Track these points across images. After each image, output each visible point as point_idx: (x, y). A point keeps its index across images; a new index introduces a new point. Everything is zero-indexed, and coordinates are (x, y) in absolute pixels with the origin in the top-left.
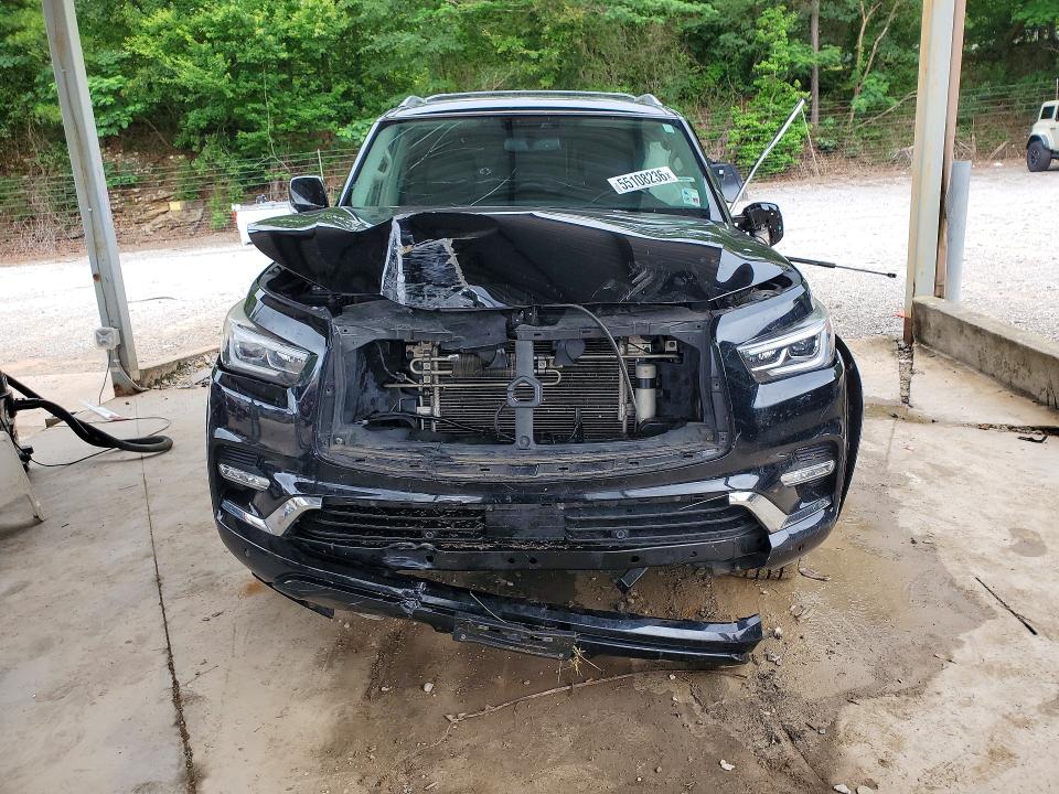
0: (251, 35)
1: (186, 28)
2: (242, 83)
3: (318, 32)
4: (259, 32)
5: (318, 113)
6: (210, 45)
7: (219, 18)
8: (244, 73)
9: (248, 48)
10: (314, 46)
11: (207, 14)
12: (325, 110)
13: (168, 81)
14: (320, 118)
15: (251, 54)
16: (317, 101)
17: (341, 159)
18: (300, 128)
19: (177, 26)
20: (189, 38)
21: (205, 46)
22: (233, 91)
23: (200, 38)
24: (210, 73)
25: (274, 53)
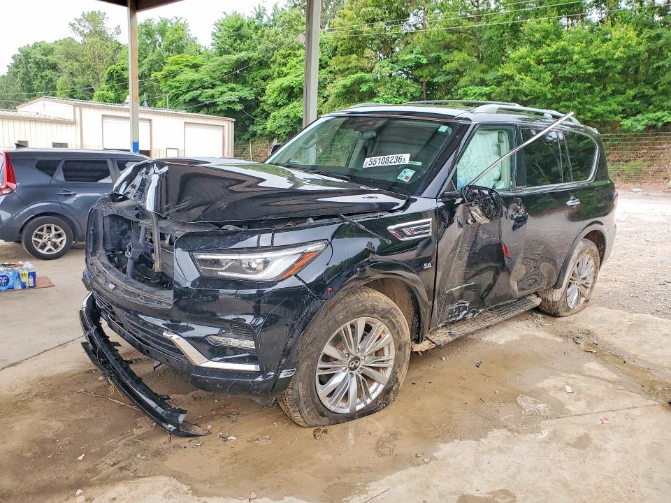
0: (571, 59)
1: (533, 57)
2: (560, 89)
3: (618, 54)
4: (576, 57)
5: (609, 108)
6: (544, 66)
7: (553, 50)
8: (562, 83)
9: (567, 67)
10: (613, 64)
11: (547, 47)
12: (614, 106)
13: (516, 88)
14: (610, 112)
15: (569, 70)
16: (611, 100)
17: (624, 140)
18: (595, 118)
19: (528, 56)
20: (532, 63)
21: (541, 67)
22: (553, 94)
23: (539, 62)
24: (540, 83)
25: (584, 70)
